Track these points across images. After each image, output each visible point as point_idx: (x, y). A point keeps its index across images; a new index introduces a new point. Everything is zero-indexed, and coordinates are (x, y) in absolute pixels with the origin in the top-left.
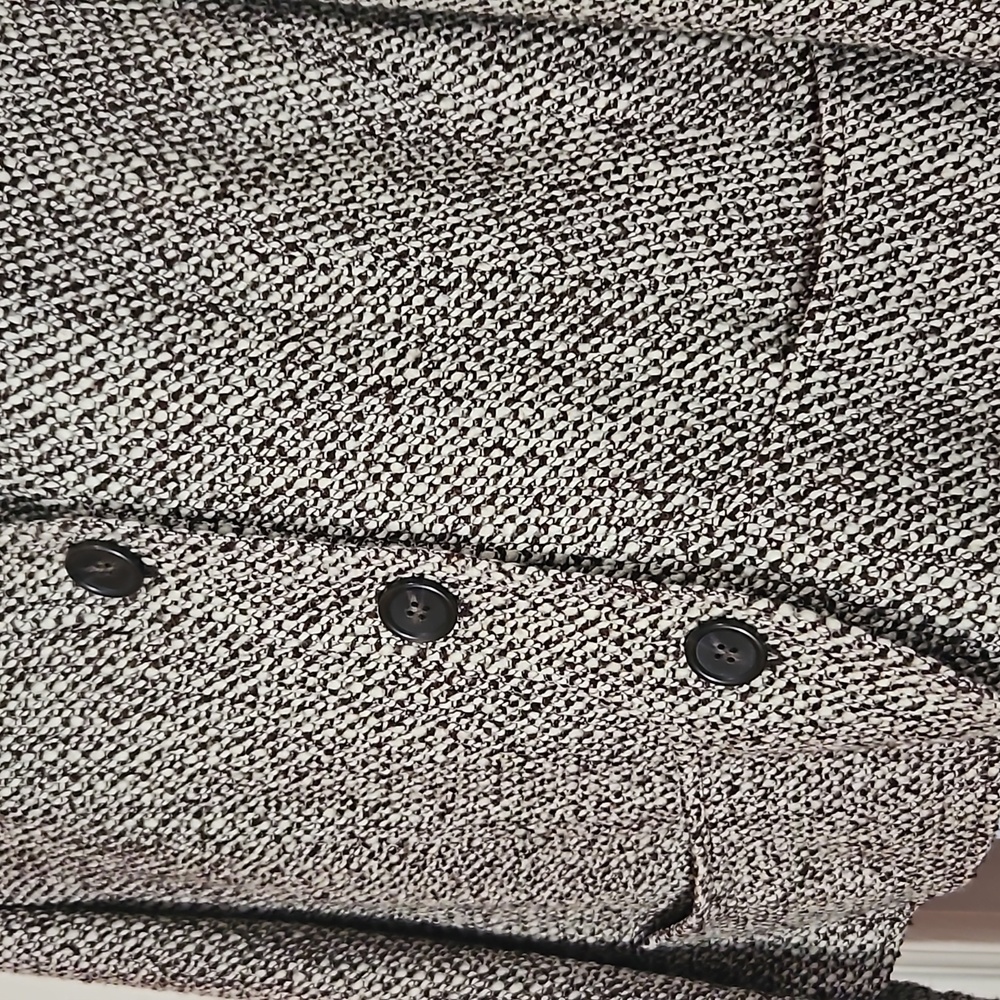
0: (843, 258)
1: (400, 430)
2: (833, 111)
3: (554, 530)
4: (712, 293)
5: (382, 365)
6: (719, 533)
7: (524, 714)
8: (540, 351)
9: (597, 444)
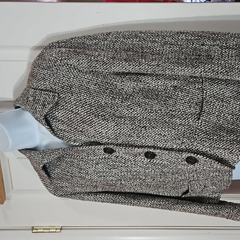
0: (206, 106)
1: (147, 132)
2: (205, 84)
3: (168, 145)
4: (188, 111)
5: (144, 124)
6: (190, 145)
7: (164, 168)
8: (165, 121)
9: (173, 133)
